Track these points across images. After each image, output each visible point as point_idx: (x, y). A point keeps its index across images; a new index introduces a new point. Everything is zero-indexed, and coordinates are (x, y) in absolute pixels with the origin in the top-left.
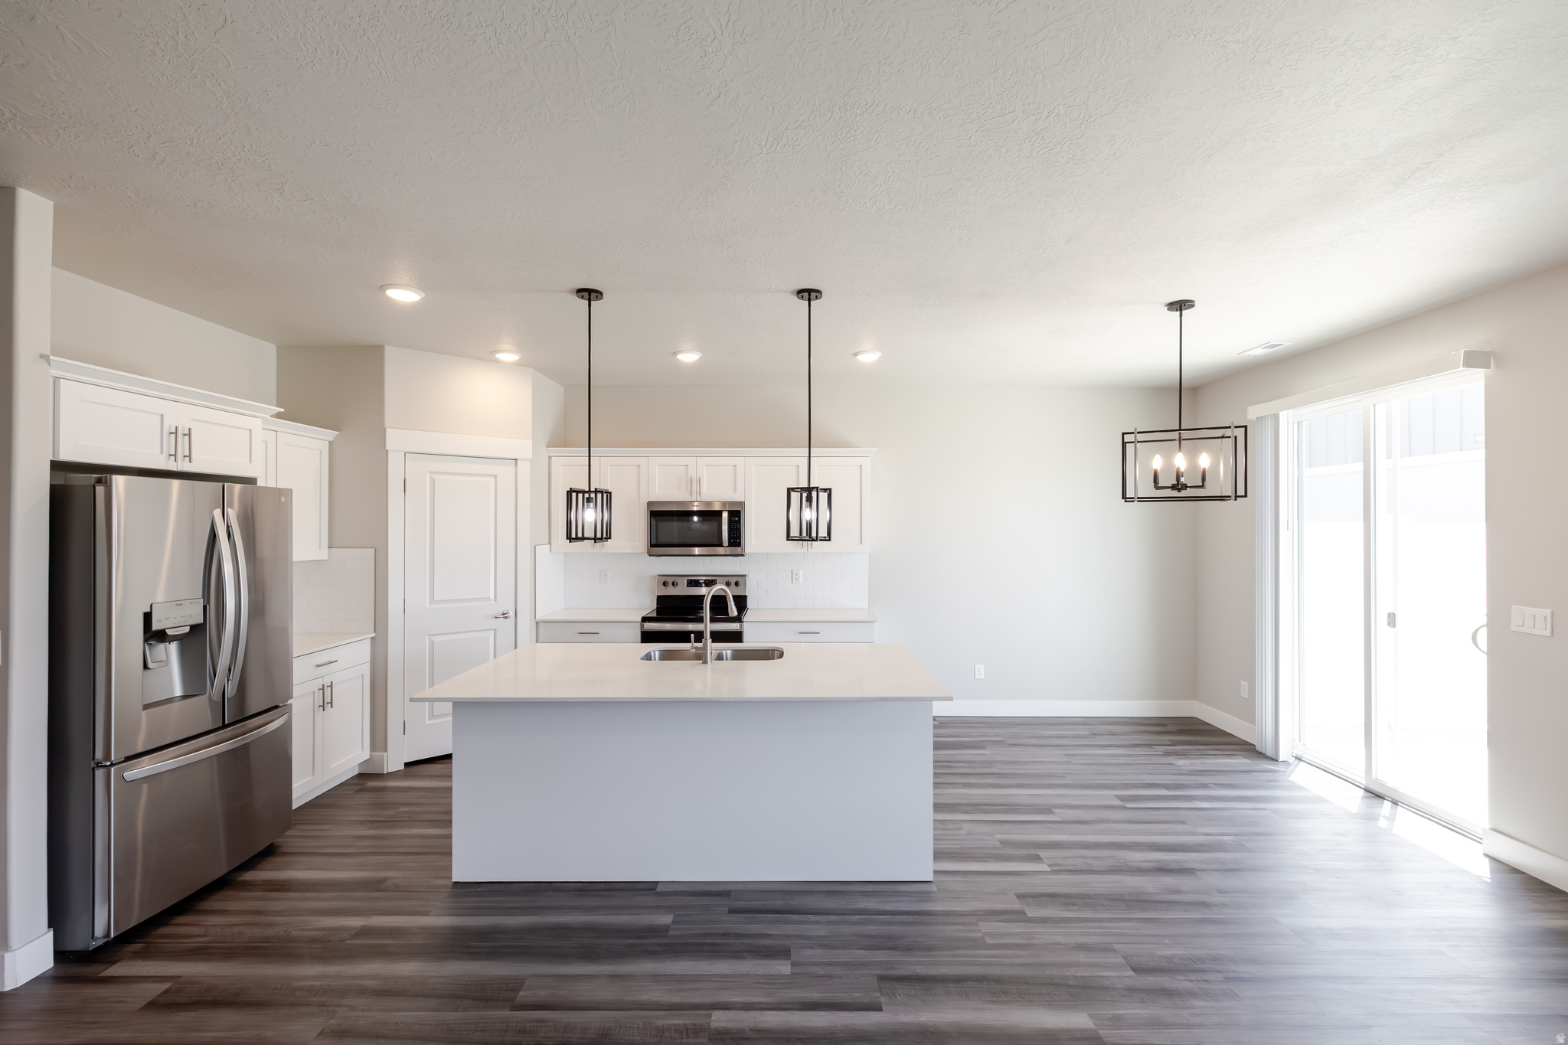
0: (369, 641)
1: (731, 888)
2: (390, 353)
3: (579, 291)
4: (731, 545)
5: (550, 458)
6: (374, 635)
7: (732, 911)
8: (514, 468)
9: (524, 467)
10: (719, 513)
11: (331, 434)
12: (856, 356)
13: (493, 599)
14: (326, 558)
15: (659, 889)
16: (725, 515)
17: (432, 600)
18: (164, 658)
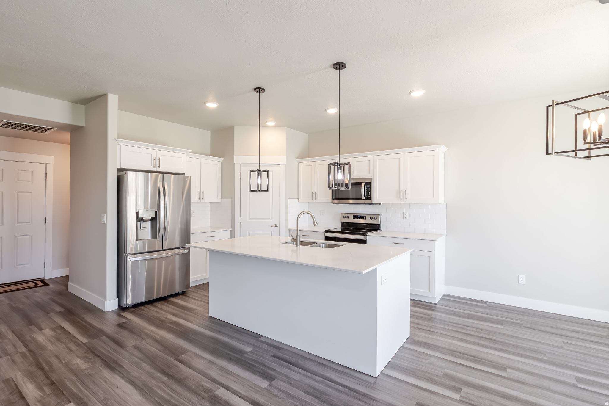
0: (230, 231)
1: (285, 347)
2: (236, 128)
3: (256, 89)
4: (366, 199)
5: (298, 163)
6: (231, 229)
7: (274, 356)
8: (279, 168)
9: (283, 167)
10: (360, 184)
11: (221, 159)
12: (411, 94)
13: (271, 219)
14: (220, 202)
15: (261, 339)
16: (363, 184)
17: (250, 218)
18: (146, 226)
